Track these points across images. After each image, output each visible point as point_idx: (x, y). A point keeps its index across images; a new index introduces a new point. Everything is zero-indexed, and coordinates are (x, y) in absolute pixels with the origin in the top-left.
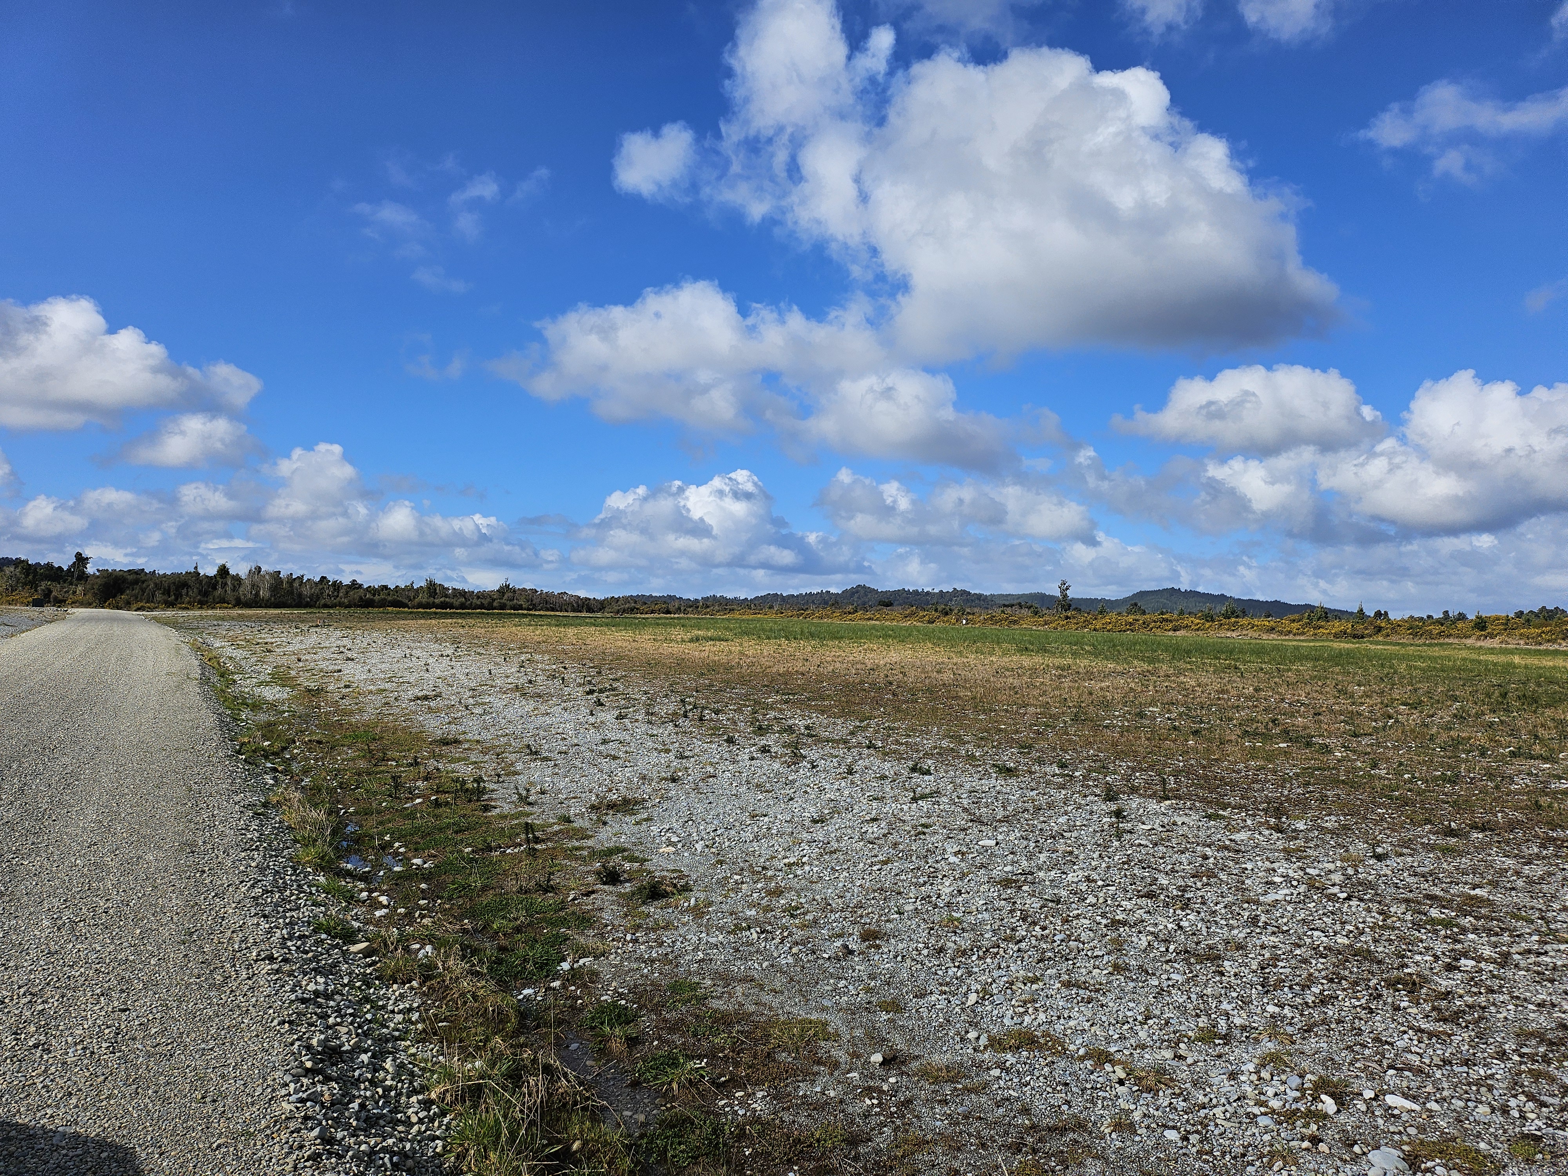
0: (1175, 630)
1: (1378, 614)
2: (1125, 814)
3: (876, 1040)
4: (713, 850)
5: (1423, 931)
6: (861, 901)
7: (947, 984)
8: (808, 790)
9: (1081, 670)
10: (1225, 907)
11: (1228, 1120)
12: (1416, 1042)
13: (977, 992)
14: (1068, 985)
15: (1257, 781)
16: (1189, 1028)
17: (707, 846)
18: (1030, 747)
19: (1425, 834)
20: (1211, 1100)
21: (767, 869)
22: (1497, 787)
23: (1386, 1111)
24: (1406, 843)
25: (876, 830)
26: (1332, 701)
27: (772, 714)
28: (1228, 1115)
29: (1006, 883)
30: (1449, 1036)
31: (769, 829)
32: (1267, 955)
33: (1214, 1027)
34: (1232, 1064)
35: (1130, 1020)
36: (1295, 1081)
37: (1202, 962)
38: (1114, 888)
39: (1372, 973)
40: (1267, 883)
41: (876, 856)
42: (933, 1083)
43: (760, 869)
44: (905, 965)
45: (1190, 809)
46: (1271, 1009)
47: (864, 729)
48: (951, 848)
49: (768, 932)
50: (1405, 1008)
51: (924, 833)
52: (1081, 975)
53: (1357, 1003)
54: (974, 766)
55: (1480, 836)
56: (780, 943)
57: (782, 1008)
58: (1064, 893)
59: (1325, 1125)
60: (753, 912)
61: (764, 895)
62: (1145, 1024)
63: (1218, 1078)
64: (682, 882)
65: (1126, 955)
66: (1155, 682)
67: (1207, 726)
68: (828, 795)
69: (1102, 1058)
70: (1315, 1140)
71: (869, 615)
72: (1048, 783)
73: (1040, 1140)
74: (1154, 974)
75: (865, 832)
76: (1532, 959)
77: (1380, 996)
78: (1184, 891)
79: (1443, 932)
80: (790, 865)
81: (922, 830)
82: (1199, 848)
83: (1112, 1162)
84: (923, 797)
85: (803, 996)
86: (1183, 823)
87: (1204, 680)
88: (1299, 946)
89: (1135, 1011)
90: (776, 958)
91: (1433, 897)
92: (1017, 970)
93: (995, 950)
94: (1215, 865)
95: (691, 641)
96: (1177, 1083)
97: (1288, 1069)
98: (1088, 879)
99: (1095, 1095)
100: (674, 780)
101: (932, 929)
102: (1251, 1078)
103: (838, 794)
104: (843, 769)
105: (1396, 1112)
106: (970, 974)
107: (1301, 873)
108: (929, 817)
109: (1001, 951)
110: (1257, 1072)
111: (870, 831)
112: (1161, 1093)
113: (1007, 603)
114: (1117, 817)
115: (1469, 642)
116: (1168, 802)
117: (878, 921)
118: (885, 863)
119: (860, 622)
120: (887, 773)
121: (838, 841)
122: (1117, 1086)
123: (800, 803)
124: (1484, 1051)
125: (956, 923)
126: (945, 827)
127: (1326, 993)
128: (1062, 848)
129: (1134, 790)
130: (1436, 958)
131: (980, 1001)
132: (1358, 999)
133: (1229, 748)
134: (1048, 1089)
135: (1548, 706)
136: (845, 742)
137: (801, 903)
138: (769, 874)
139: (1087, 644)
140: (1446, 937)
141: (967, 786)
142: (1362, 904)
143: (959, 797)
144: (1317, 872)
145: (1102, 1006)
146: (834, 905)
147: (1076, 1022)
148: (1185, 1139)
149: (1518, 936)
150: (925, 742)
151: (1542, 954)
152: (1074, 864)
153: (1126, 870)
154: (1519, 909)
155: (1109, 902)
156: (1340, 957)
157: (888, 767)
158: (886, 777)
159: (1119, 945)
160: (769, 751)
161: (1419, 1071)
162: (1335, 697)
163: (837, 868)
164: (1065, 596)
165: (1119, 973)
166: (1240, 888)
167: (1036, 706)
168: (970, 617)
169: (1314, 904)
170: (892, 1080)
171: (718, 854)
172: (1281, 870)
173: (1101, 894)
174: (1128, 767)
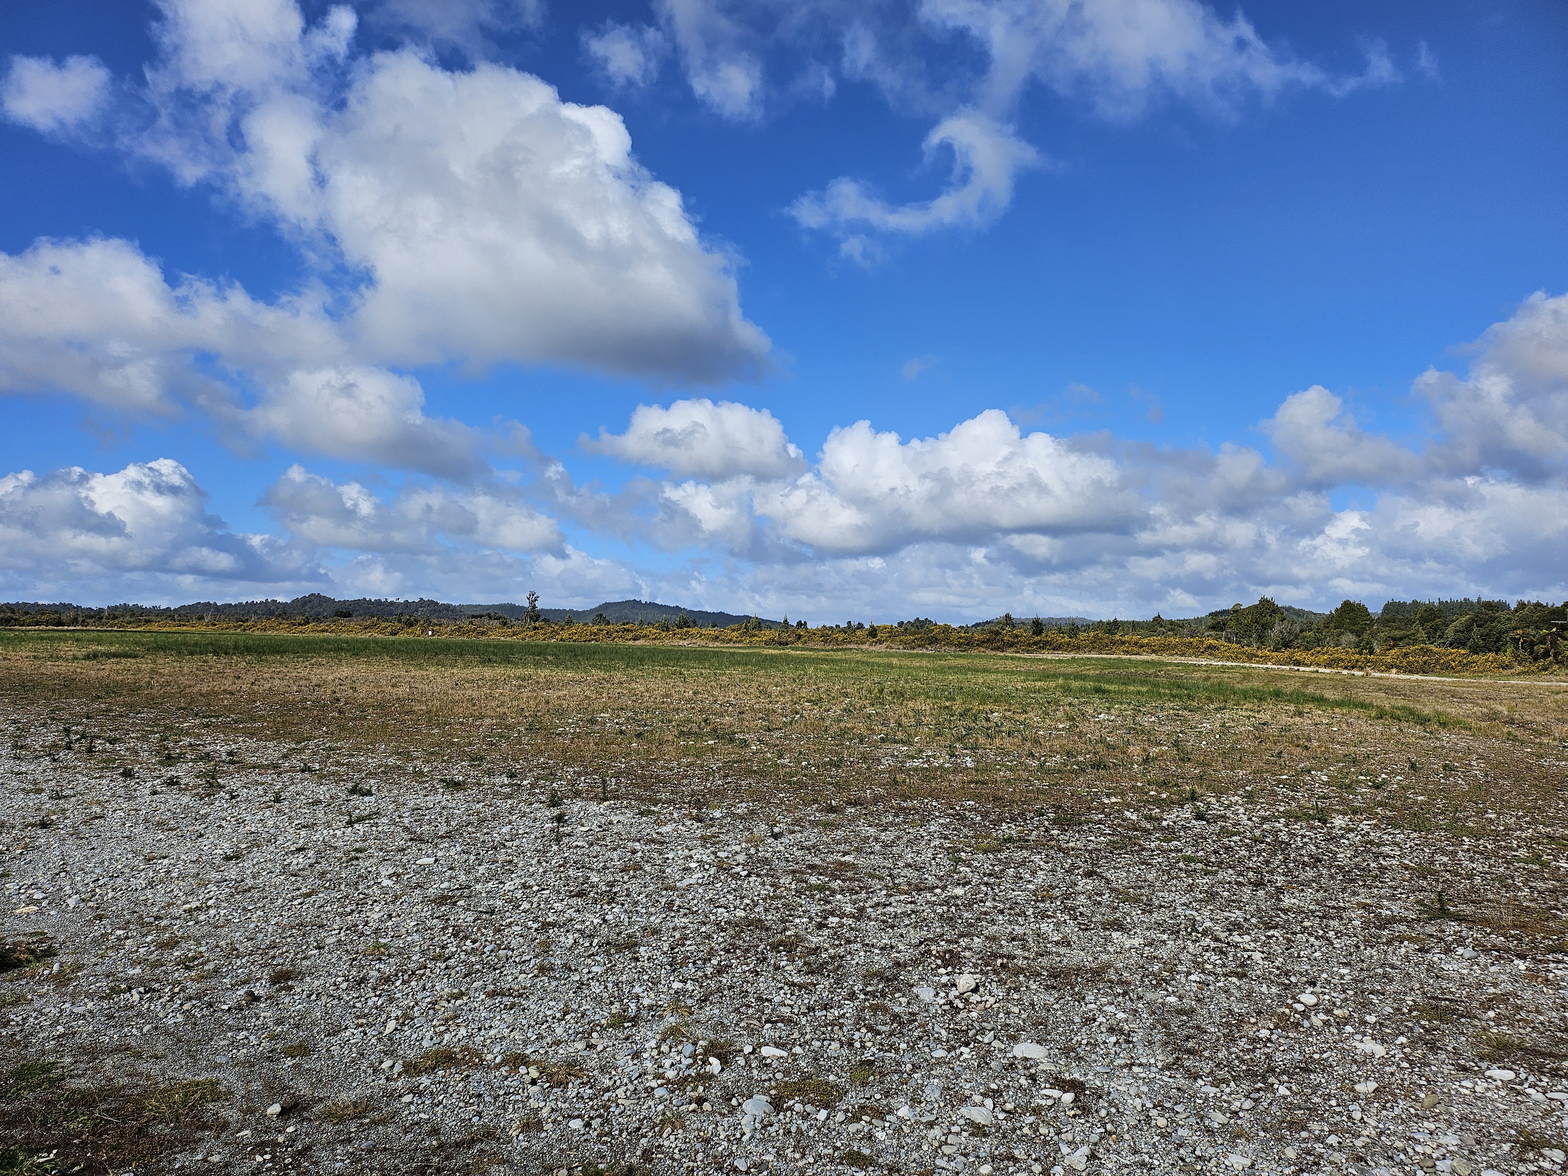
0: (634, 640)
1: (800, 624)
2: (566, 818)
3: (273, 1089)
4: (91, 904)
5: (803, 897)
6: (274, 941)
7: (365, 1016)
8: (224, 823)
9: (541, 680)
10: (646, 897)
11: (627, 1098)
12: (789, 996)
13: (397, 1018)
14: (492, 995)
15: (685, 777)
16: (602, 1016)
17: (83, 900)
18: (482, 759)
19: (813, 813)
20: (615, 1081)
21: (161, 918)
22: (868, 768)
23: (761, 1061)
24: (797, 822)
25: (301, 860)
26: (753, 701)
27: (186, 741)
28: (628, 1093)
29: (442, 900)
30: (815, 985)
31: (168, 872)
32: (678, 936)
33: (625, 1011)
34: (637, 1044)
35: (549, 1019)
36: (689, 1049)
37: (621, 952)
38: (548, 892)
39: (761, 940)
40: (684, 869)
41: (298, 889)
42: (337, 1123)
43: (152, 919)
44: (320, 1003)
45: (626, 807)
46: (676, 985)
47: (302, 751)
48: (386, 870)
49: (154, 990)
50: (783, 967)
51: (357, 859)
52: (507, 982)
53: (747, 969)
54: (420, 783)
55: (853, 811)
56: (169, 1001)
57: (163, 1074)
58: (499, 903)
59: (710, 1085)
60: (138, 970)
61: (153, 949)
62: (562, 1020)
63: (624, 1061)
64: (44, 946)
65: (552, 956)
66: (609, 689)
67: (650, 728)
68: (248, 828)
69: (517, 1061)
70: (700, 1101)
71: (323, 626)
72: (496, 793)
73: (447, 1158)
74: (576, 970)
75: (289, 865)
76: (880, 910)
77: (765, 959)
78: (612, 886)
79: (818, 896)
80: (190, 911)
81: (354, 855)
82: (630, 844)
83: (516, 1165)
84: (360, 820)
85: (192, 1057)
86: (618, 822)
87: (652, 686)
88: (705, 924)
89: (554, 1008)
90: (161, 1019)
91: (812, 867)
92: (443, 988)
93: (421, 972)
94: (642, 858)
95: (87, 657)
96: (585, 1072)
97: (685, 1040)
98: (524, 886)
99: (507, 1100)
100: (44, 825)
101: (355, 959)
102: (652, 1054)
103: (259, 825)
104: (270, 796)
105: (769, 1061)
106: (391, 1000)
107: (713, 857)
108: (364, 841)
109: (428, 971)
110: (658, 1047)
111: (295, 862)
112: (570, 1085)
113: (476, 614)
114: (559, 822)
115: (864, 647)
116: (606, 803)
117: (292, 961)
118: (309, 895)
119: (311, 634)
120: (322, 798)
121: (254, 877)
122: (529, 1086)
123: (211, 840)
124: (840, 994)
125: (382, 949)
126: (381, 850)
127: (722, 963)
128: (501, 857)
129: (577, 794)
130: (811, 918)
131: (399, 1028)
132: (748, 965)
133: (665, 748)
134: (461, 1104)
135: (911, 699)
136: (276, 767)
137: (201, 952)
138: (162, 924)
139: (549, 655)
140: (820, 900)
141: (411, 804)
142: (759, 879)
143: (400, 817)
144: (726, 854)
145: (524, 1009)
146: (241, 950)
147: (496, 1030)
148: (588, 1125)
149: (871, 892)
150: (370, 761)
151: (888, 905)
152: (513, 872)
153: (562, 872)
154: (875, 870)
155: (542, 906)
156: (737, 929)
157: (323, 792)
158: (320, 802)
159: (546, 948)
160: (177, 783)
161: (789, 1021)
162: (757, 697)
163: (250, 908)
164: (534, 607)
165: (543, 974)
166: (661, 877)
167: (492, 717)
168: (437, 628)
169: (720, 884)
170: (291, 1129)
171: (98, 908)
172: (698, 856)
173: (536, 899)
174: (575, 772)
